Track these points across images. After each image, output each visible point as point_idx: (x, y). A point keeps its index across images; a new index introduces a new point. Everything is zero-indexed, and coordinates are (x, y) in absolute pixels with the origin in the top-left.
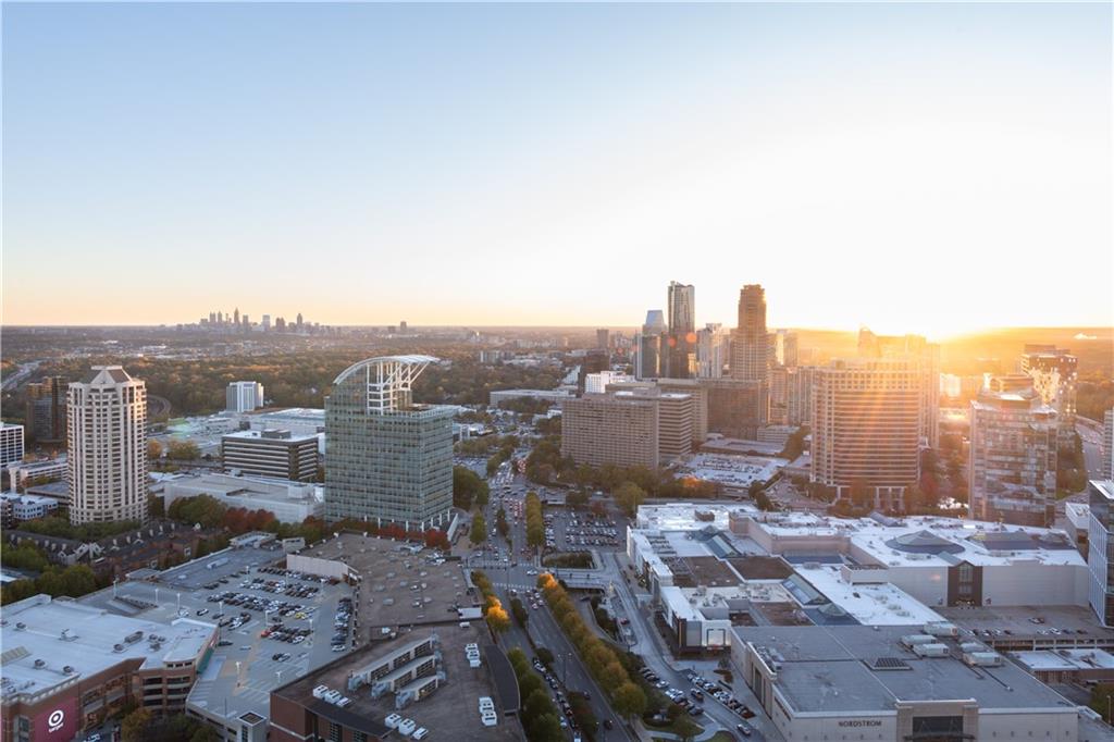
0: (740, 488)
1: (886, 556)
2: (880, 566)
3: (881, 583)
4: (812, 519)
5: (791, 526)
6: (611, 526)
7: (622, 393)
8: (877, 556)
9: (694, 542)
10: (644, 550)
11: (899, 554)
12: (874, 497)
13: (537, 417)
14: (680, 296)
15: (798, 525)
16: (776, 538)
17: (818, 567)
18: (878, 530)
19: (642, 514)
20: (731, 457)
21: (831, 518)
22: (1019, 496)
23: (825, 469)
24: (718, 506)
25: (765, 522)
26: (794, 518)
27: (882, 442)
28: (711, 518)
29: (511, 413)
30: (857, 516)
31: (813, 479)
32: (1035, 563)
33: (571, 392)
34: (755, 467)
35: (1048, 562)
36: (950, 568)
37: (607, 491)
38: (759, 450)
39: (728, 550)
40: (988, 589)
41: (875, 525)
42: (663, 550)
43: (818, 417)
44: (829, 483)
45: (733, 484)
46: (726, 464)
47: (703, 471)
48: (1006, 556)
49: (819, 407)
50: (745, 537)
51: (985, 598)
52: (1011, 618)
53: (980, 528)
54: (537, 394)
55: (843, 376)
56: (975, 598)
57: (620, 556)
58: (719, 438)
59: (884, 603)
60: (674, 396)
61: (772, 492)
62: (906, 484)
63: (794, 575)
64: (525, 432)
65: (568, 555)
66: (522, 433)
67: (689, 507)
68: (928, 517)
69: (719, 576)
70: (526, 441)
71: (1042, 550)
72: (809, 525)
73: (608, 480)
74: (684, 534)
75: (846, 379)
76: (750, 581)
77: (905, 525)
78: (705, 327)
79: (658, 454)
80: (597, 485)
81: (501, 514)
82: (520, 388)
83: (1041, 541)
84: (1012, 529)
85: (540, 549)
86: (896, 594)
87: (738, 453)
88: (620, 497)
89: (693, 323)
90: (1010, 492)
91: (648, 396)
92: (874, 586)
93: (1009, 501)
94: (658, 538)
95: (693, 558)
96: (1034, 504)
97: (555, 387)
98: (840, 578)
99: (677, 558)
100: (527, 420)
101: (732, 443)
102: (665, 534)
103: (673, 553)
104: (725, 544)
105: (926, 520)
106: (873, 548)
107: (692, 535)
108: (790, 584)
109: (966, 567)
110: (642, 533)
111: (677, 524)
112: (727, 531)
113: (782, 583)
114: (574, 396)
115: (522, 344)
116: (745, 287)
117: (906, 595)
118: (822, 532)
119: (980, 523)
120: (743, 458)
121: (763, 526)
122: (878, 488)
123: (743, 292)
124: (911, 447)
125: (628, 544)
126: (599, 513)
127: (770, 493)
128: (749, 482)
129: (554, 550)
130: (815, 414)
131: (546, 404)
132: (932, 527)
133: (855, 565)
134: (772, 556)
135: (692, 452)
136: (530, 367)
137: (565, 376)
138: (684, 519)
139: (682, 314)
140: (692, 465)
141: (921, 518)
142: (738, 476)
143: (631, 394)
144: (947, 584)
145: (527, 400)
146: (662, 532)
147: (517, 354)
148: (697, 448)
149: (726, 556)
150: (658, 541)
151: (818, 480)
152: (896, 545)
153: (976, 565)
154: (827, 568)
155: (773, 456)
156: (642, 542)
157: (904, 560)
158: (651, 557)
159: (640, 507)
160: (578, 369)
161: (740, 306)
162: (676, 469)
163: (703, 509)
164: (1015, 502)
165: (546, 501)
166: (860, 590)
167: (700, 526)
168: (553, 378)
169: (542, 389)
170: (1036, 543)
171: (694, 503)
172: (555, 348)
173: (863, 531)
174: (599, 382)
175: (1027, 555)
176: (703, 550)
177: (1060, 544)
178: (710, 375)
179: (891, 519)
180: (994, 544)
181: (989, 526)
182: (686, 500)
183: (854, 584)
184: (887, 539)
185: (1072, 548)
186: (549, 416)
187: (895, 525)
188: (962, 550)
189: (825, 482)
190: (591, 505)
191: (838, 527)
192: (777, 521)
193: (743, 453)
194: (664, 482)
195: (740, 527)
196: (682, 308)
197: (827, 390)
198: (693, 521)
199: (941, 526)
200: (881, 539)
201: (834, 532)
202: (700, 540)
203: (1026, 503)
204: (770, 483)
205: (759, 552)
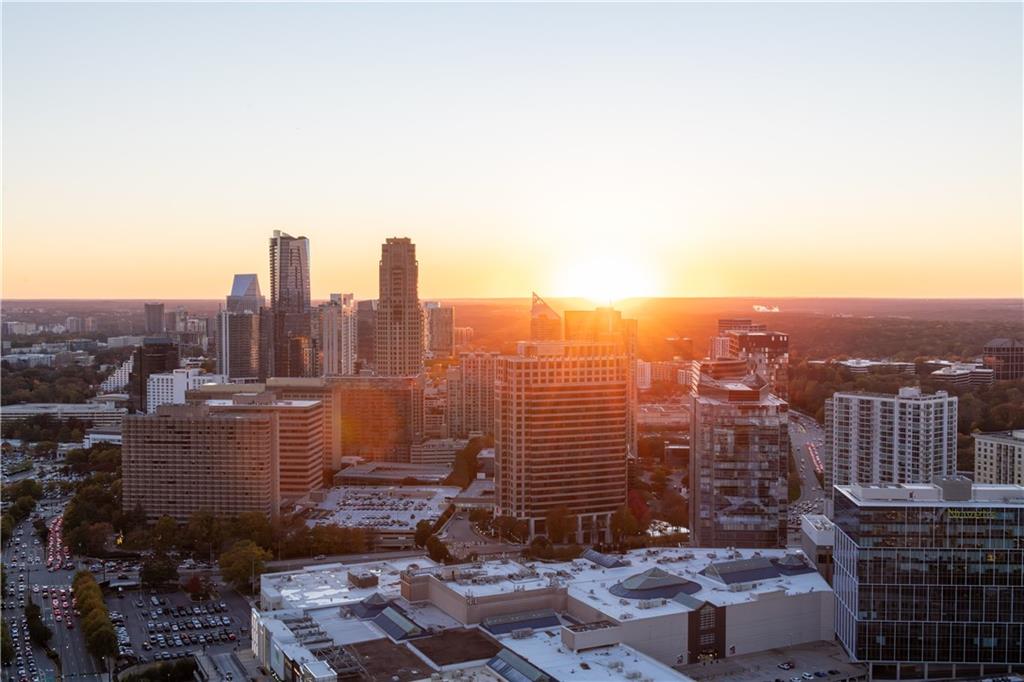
0: (401, 534)
1: (613, 608)
2: (608, 622)
3: (612, 646)
4: (514, 568)
5: (488, 581)
6: (219, 611)
7: (215, 403)
8: (604, 610)
9: (354, 622)
10: (285, 642)
11: (627, 604)
12: (577, 530)
13: (65, 447)
14: (289, 253)
15: (497, 580)
16: (472, 601)
17: (530, 635)
18: (598, 574)
19: (268, 586)
20: (381, 490)
21: (536, 564)
22: (745, 511)
23: (514, 496)
24: (379, 563)
25: (453, 579)
26: (491, 569)
27: (584, 453)
28: (371, 582)
29: (16, 443)
30: (565, 557)
31: (498, 513)
32: (781, 593)
33: (119, 404)
34: (417, 501)
35: (792, 591)
36: (690, 613)
37: (203, 556)
38: (419, 476)
39: (408, 627)
40: (733, 636)
41: (593, 567)
42: (313, 639)
43: (504, 425)
44: (519, 515)
45: (391, 529)
46: (375, 501)
47: (346, 513)
48: (747, 590)
49: (504, 411)
50: (425, 605)
51: (728, 647)
52: (758, 668)
53: (713, 557)
54: (59, 409)
55: (535, 366)
56: (719, 649)
57: (242, 655)
58: (359, 463)
59: (620, 671)
60: (296, 404)
61: (444, 535)
62: (611, 509)
63: (504, 650)
64: (45, 472)
65: (158, 665)
66: (42, 475)
67: (337, 570)
68: (653, 550)
69: (400, 667)
70: (51, 488)
71: (783, 577)
72: (511, 577)
73: (203, 540)
74: (338, 610)
75: (539, 370)
76: (445, 668)
77: (628, 564)
78: (328, 298)
79: (278, 493)
80: (187, 549)
81: (32, 612)
82: (29, 401)
83: (781, 566)
84: (747, 554)
85: (109, 662)
86: (632, 658)
87: (388, 483)
88: (229, 564)
89: (309, 294)
90: (735, 508)
91: (256, 406)
92: (604, 651)
93: (738, 519)
94: (300, 621)
95: (356, 645)
96: (766, 520)
97: (87, 397)
98: (560, 645)
99: (336, 648)
100: (47, 453)
101: (379, 469)
102: (312, 614)
103: (328, 641)
104: (400, 617)
105: (650, 554)
106: (595, 599)
107: (350, 611)
108: (500, 664)
109: (708, 609)
110: (275, 617)
111: (326, 597)
112: (399, 599)
113: (488, 664)
114: (124, 410)
115: (17, 328)
116: (388, 240)
117: (644, 656)
118: (530, 585)
119: (711, 551)
120: (397, 489)
121: (451, 585)
122: (580, 516)
123: (386, 249)
124: (617, 458)
125: (255, 637)
126: (198, 591)
127: (443, 537)
128: (413, 524)
129: (133, 660)
130: (500, 421)
131: (77, 427)
132: (659, 562)
133: (577, 626)
134: (468, 627)
135: (324, 487)
136: (40, 366)
137: (102, 378)
138: (332, 587)
139: (291, 279)
140: (328, 505)
141: (643, 551)
142: (395, 515)
143: (229, 403)
144: (687, 636)
145: (43, 420)
146: (306, 611)
147: (13, 346)
148: (331, 479)
149: (406, 636)
150: (302, 624)
151: (504, 512)
152: (623, 592)
153: (718, 606)
154: (541, 634)
155: (437, 483)
156: (279, 630)
157: (635, 611)
158: (298, 652)
159: (262, 576)
160: (128, 366)
161: (382, 269)
162: (306, 513)
163: (359, 570)
164: (745, 519)
165: (108, 583)
166: (588, 658)
167: (360, 596)
168: (82, 382)
169: (67, 401)
170: (776, 569)
171: (344, 563)
172: (76, 335)
173: (580, 577)
174: (171, 388)
175: (768, 586)
176: (370, 631)
177: (799, 568)
178: (340, 370)
179: (610, 558)
180: (734, 576)
181: (722, 554)
182: (329, 559)
183: (579, 651)
184: (610, 584)
185: (813, 571)
186: (87, 444)
187: (617, 564)
188: (698, 588)
189: (515, 514)
190: (181, 581)
191: (550, 575)
192: (469, 576)
193: (397, 483)
194: (291, 534)
195: (417, 591)
196: (291, 269)
197: (514, 386)
198: (346, 590)
199: (669, 560)
200: (603, 585)
201: (545, 583)
202: (364, 617)
203: (757, 520)
204: (441, 522)
205: (449, 624)
